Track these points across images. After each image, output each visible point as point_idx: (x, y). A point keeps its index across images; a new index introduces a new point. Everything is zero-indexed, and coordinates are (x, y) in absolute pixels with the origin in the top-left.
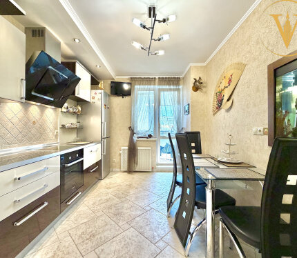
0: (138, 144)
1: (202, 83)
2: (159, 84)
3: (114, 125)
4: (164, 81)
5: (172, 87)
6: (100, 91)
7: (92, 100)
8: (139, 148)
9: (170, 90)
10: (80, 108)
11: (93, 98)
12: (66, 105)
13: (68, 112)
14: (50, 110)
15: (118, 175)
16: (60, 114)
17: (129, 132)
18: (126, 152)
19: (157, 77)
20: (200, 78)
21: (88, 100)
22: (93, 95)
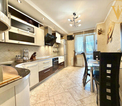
0: (77, 56)
1: (102, 31)
2: (85, 34)
3: (69, 50)
4: (87, 32)
5: (90, 34)
6: (63, 40)
7: (61, 43)
8: (77, 58)
9: (90, 35)
10: (58, 46)
11: (61, 42)
12: (54, 45)
13: (55, 47)
14: (50, 47)
15: (70, 67)
16: (52, 48)
17: (74, 52)
18: (73, 59)
19: (84, 31)
20: (101, 29)
21: (60, 43)
22: (61, 41)
